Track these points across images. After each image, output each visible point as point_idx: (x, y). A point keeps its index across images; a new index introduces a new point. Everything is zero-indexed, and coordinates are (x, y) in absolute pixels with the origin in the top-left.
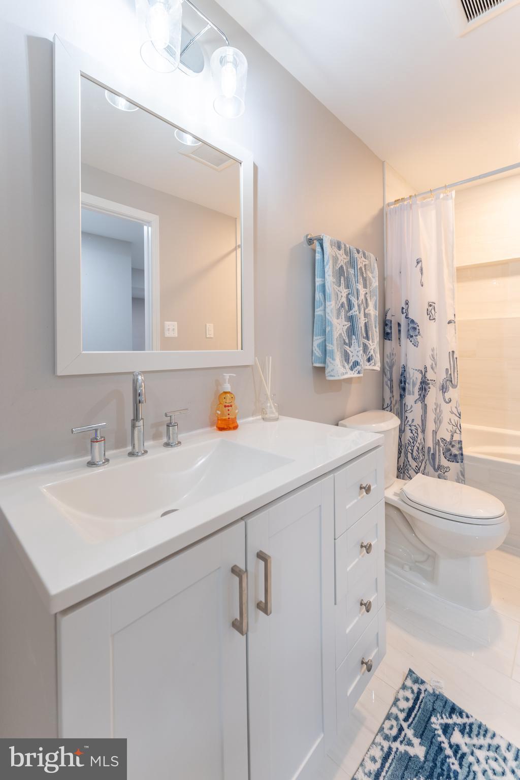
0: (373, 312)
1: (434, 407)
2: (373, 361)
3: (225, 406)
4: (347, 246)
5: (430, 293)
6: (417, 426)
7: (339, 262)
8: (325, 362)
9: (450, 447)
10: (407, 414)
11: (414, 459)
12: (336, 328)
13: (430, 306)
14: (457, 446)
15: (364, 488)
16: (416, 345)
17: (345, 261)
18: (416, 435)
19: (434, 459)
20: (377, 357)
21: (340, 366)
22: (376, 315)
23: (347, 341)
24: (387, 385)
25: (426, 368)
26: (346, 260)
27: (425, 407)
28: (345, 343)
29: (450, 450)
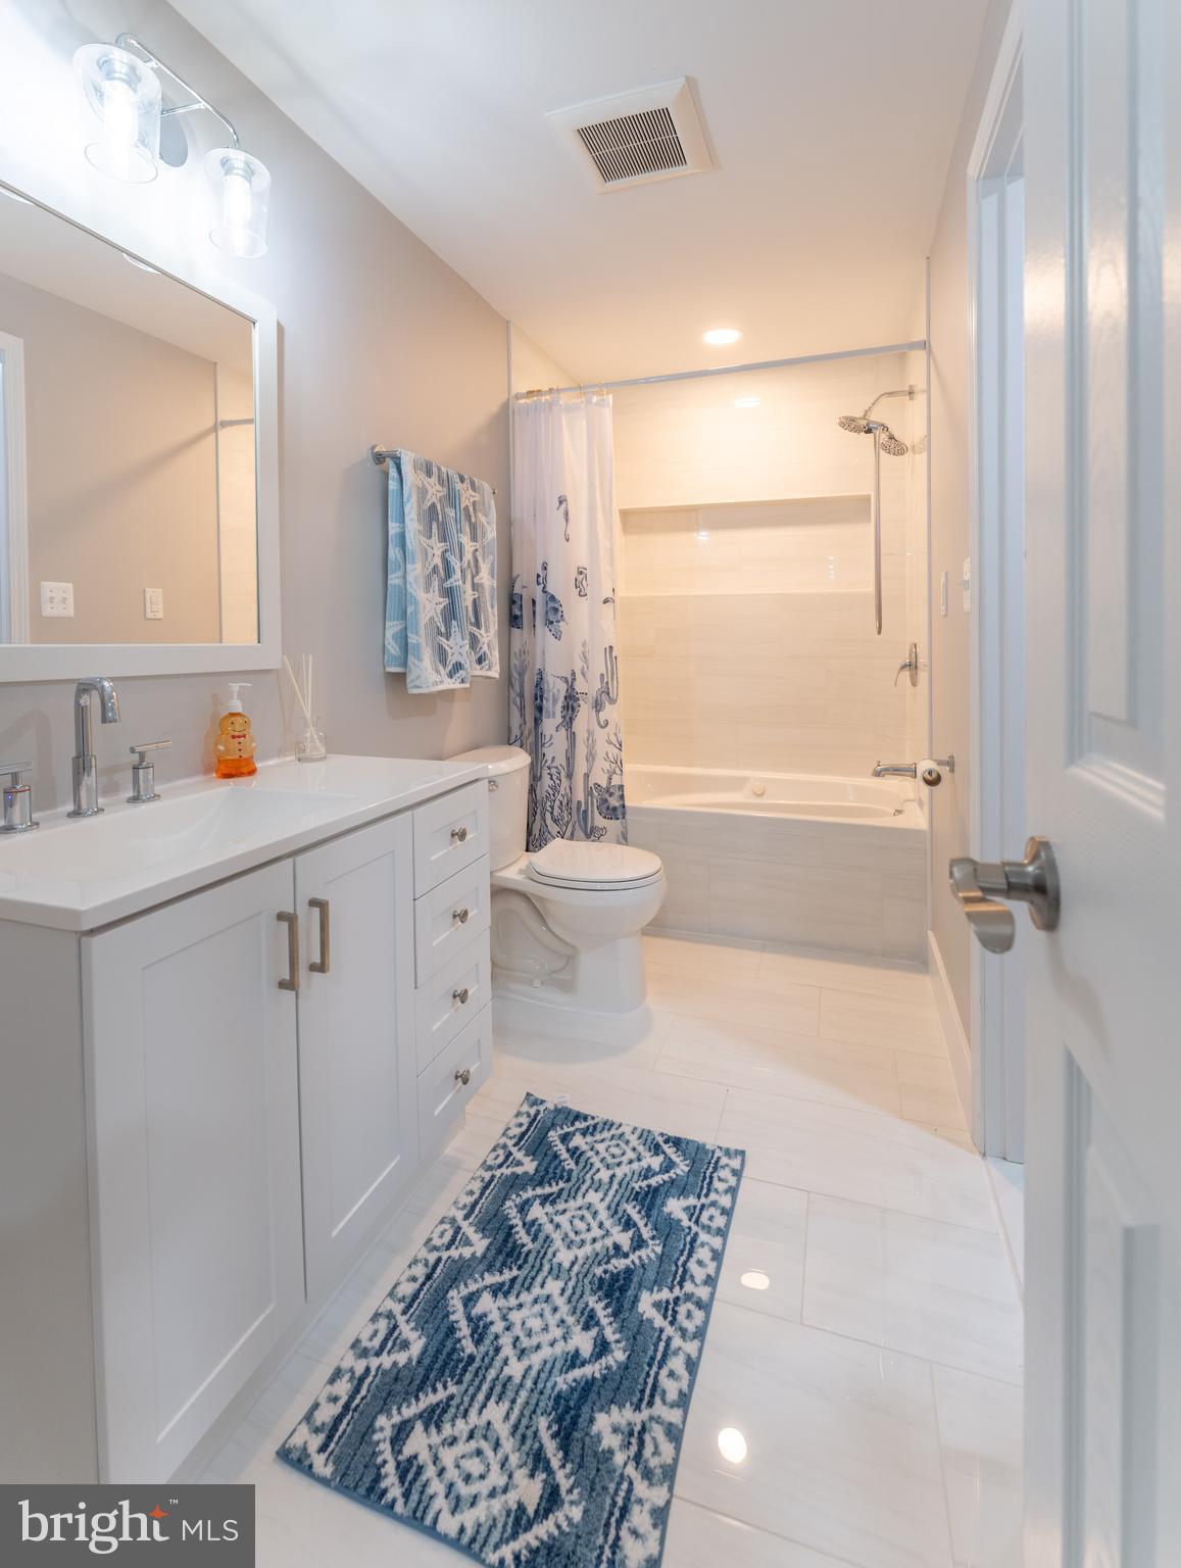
0: (487, 579)
1: (586, 735)
2: (487, 662)
3: (234, 737)
4: (443, 469)
5: (580, 554)
6: (560, 767)
7: (429, 497)
8: (405, 664)
9: (607, 796)
10: (545, 750)
11: (555, 821)
12: (425, 608)
13: (581, 573)
14: (618, 793)
15: (457, 834)
16: (557, 636)
17: (439, 495)
18: (557, 782)
19: (585, 820)
20: (495, 656)
21: (430, 670)
22: (493, 587)
23: (443, 630)
24: (516, 704)
25: (573, 674)
26: (441, 494)
27: (572, 737)
28: (440, 633)
29: (606, 801)
